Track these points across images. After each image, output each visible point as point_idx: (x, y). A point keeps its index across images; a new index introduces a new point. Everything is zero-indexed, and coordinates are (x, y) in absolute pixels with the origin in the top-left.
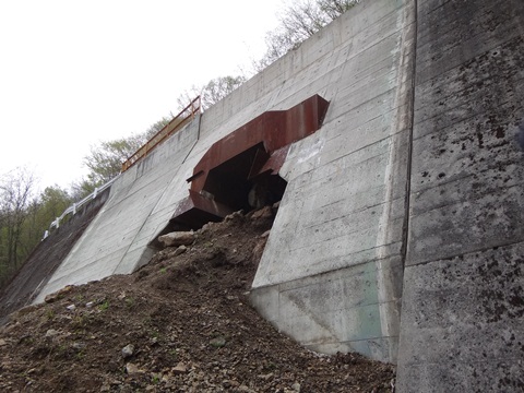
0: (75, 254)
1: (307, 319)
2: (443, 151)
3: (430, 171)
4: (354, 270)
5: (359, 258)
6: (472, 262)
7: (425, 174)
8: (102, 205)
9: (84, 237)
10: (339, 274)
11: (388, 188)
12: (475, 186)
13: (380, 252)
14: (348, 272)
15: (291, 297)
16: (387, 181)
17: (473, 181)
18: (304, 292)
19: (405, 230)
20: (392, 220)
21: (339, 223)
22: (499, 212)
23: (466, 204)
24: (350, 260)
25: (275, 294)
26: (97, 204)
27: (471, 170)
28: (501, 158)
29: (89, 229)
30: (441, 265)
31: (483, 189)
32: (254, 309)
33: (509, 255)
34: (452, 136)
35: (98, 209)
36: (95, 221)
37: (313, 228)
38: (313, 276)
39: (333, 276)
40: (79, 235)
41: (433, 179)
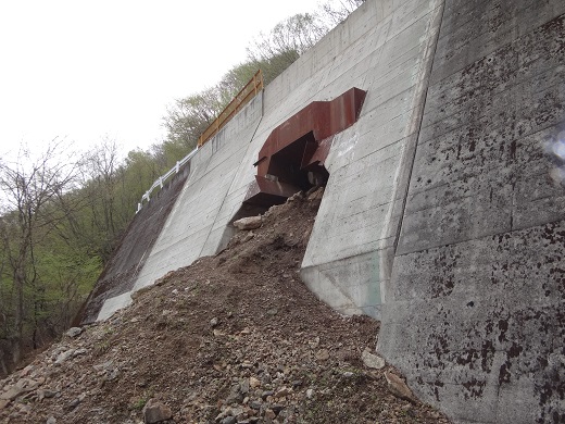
0: (168, 229)
1: (337, 291)
2: (434, 159)
3: (422, 177)
4: (366, 257)
5: (369, 248)
6: (433, 255)
7: (419, 179)
8: (185, 180)
9: (174, 212)
10: (356, 259)
11: (395, 188)
12: (447, 193)
13: (382, 244)
14: (362, 258)
15: (327, 275)
16: (395, 183)
17: (446, 189)
18: (335, 271)
19: (400, 227)
20: (393, 218)
21: (360, 217)
22: (455, 218)
23: (439, 209)
24: (364, 249)
25: (316, 272)
26: (181, 178)
27: (447, 179)
28: (467, 171)
29: (177, 204)
30: (415, 256)
31: (450, 197)
32: (303, 284)
33: (453, 251)
34: (443, 145)
35: (182, 185)
36: (181, 196)
37: (344, 220)
38: (340, 260)
39: (352, 261)
40: (169, 210)
41: (423, 184)
